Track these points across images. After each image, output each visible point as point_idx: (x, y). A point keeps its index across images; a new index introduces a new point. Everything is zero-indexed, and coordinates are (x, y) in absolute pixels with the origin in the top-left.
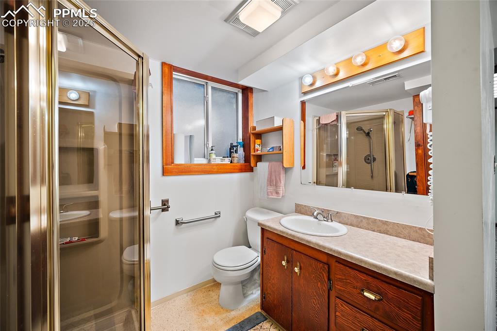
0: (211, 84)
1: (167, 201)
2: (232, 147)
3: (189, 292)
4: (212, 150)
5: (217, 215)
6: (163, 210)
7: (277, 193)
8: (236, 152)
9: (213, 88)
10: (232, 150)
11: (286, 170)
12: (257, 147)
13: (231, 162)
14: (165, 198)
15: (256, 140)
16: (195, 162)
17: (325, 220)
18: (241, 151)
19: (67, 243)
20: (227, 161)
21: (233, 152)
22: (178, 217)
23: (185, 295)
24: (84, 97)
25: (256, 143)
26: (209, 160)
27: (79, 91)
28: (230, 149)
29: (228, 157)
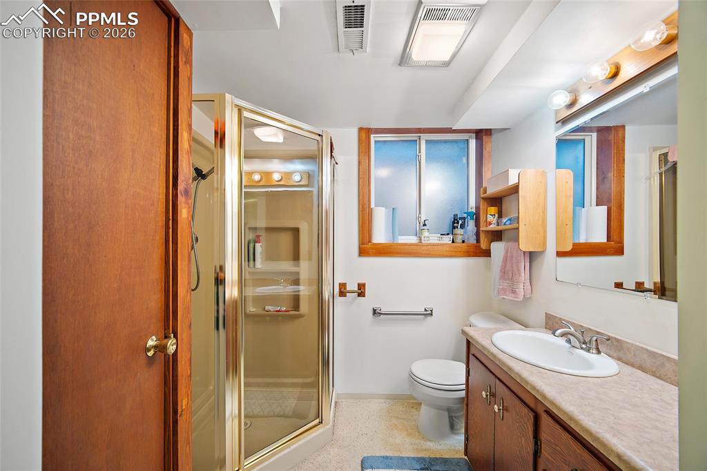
0: (425, 137)
1: (364, 285)
2: (455, 220)
3: (389, 399)
4: (425, 225)
5: (429, 313)
6: (360, 295)
7: (514, 292)
8: (462, 226)
9: (427, 141)
10: (456, 225)
11: (532, 256)
12: (490, 218)
13: (453, 242)
14: (361, 282)
15: (489, 208)
16: (400, 242)
17: (582, 348)
18: (471, 225)
19: (277, 311)
20: (447, 240)
21: (457, 227)
22: (376, 306)
23: (383, 401)
24: (305, 177)
25: (489, 213)
26: (421, 240)
27: (302, 173)
28: (454, 223)
29: (448, 234)
